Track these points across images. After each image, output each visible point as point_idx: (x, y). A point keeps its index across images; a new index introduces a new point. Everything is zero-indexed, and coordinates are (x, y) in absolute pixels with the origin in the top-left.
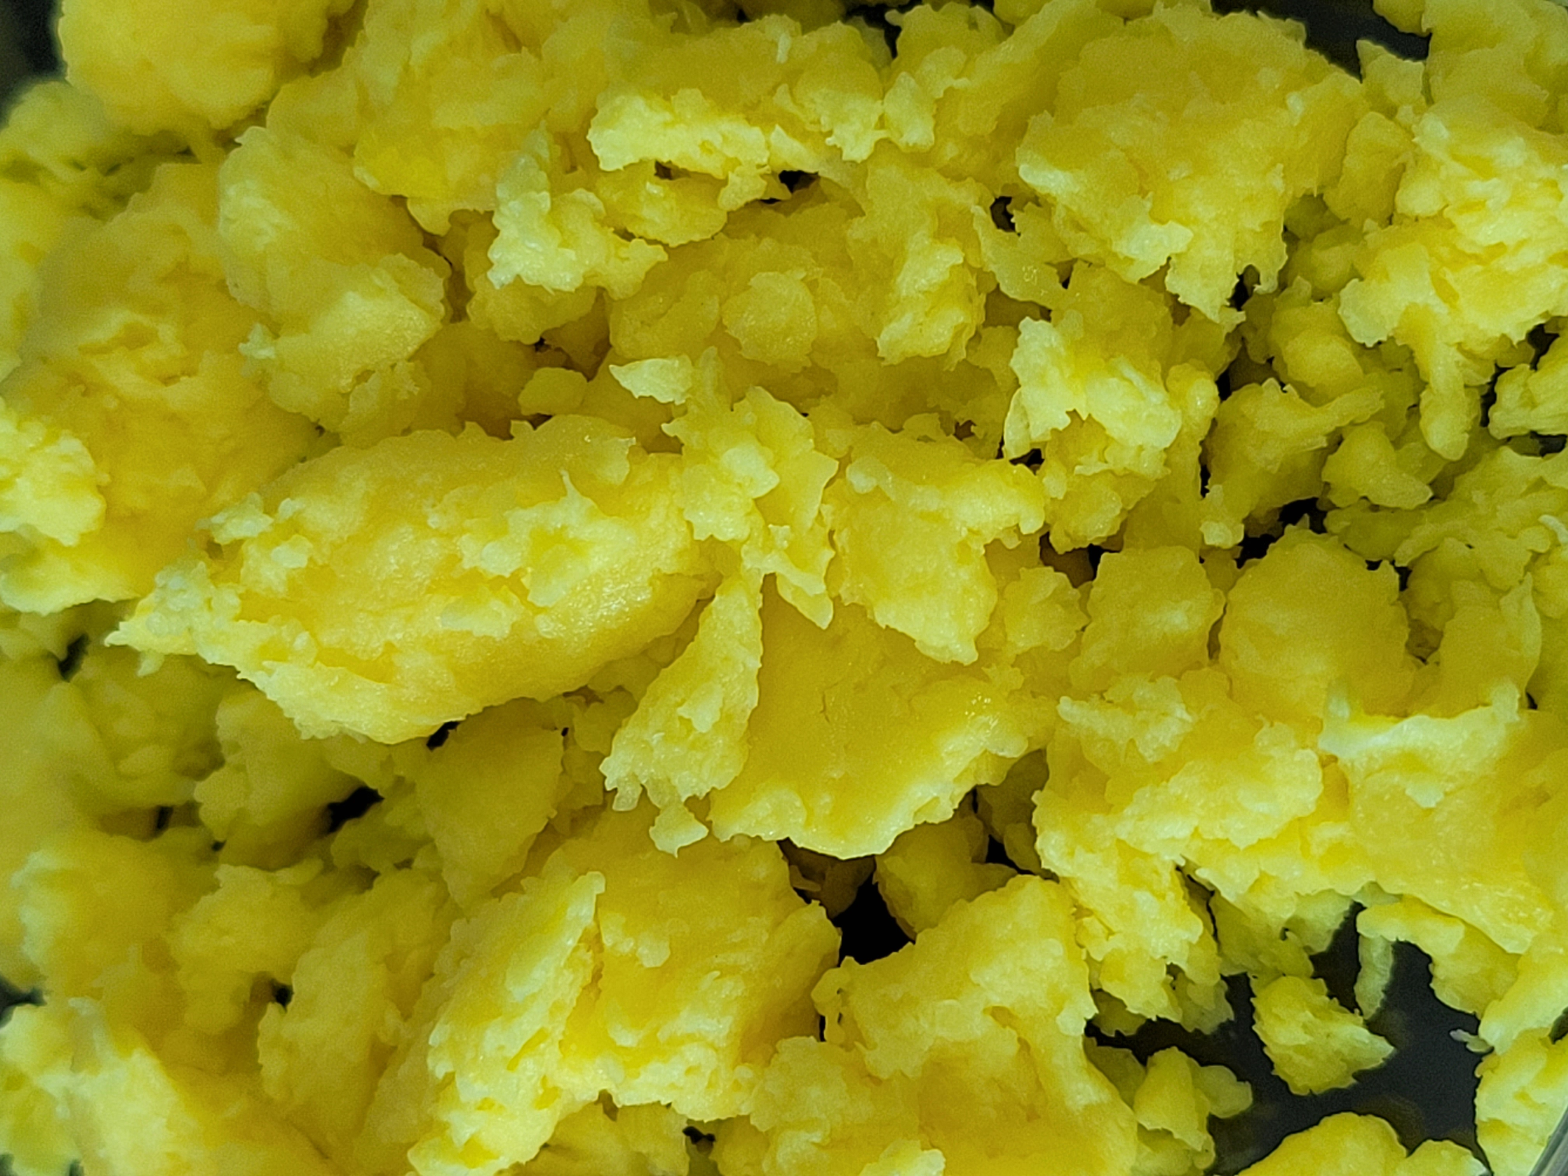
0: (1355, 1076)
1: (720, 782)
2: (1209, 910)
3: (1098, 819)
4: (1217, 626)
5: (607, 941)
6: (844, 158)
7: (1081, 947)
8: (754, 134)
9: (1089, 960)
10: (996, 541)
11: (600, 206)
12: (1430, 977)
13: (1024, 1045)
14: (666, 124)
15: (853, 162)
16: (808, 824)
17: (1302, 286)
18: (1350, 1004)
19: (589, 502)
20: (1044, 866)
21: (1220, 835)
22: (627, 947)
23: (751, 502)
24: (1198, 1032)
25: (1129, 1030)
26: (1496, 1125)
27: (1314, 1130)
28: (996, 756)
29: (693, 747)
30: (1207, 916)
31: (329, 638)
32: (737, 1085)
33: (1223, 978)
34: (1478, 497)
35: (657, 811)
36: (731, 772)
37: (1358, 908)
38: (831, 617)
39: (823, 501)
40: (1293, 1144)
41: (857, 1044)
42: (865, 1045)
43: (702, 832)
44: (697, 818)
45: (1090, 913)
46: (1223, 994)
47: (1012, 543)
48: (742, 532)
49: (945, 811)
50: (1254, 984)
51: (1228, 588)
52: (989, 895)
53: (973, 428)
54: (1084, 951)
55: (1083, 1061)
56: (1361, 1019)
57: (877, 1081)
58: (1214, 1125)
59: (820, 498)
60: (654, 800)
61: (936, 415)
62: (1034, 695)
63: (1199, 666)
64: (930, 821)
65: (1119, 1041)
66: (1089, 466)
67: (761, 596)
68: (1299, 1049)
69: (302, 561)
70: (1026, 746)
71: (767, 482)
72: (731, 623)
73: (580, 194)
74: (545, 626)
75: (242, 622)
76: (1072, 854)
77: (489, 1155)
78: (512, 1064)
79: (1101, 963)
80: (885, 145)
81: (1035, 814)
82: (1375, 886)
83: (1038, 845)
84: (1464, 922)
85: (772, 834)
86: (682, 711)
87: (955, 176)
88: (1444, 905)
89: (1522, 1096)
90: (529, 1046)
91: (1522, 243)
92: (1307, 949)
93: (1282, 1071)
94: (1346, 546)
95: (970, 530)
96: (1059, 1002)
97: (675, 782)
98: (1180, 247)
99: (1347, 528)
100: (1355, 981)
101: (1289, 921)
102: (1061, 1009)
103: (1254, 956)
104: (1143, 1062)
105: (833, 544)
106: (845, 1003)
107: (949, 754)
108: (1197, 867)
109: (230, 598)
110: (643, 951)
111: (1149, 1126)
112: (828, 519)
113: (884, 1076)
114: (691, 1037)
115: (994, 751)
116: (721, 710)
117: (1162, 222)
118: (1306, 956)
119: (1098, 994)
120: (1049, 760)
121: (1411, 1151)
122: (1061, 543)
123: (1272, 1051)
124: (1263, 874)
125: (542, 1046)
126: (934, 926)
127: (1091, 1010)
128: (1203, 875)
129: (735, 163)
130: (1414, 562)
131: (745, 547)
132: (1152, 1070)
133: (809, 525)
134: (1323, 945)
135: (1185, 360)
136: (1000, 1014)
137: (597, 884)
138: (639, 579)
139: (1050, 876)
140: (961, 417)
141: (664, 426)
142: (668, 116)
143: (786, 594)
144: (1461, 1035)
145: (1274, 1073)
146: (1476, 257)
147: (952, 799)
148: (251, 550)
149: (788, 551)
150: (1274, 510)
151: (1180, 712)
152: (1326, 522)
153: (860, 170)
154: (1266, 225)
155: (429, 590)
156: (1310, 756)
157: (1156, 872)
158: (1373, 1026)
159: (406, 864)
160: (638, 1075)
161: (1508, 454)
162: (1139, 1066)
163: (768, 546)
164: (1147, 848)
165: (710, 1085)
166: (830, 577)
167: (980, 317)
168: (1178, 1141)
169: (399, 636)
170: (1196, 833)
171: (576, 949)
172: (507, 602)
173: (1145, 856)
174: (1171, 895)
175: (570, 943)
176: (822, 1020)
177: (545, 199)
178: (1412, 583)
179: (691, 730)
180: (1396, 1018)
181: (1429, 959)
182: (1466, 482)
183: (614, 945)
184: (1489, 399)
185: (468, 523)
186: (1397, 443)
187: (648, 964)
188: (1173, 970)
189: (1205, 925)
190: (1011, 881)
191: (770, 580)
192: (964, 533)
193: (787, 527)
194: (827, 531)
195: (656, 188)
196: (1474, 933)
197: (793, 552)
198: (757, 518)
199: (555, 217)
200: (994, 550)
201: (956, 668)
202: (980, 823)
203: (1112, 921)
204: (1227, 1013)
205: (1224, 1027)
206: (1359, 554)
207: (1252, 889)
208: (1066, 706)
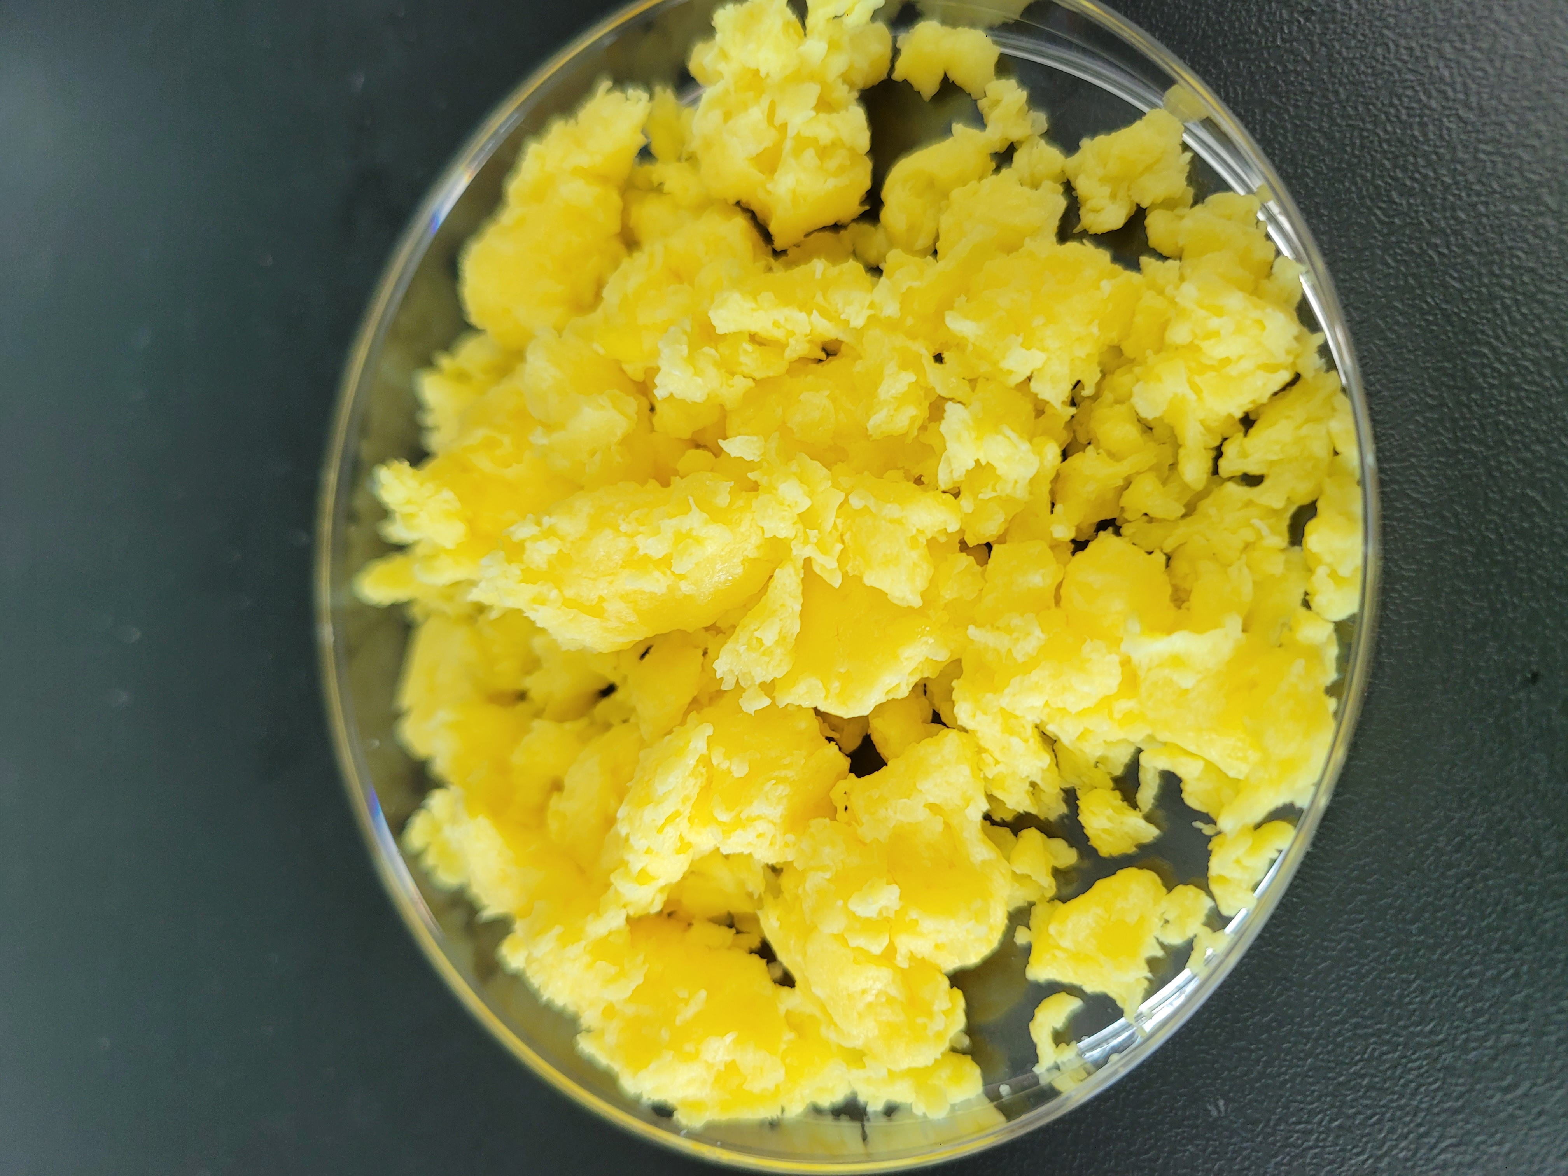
0: (1136, 846)
1: (778, 674)
2: (1054, 751)
3: (989, 696)
4: (1059, 586)
5: (715, 762)
6: (851, 326)
7: (981, 770)
8: (803, 316)
9: (986, 778)
10: (933, 538)
11: (718, 356)
12: (1181, 791)
13: (947, 825)
14: (753, 310)
15: (856, 329)
16: (826, 697)
17: (1108, 396)
18: (1134, 806)
19: (705, 515)
20: (959, 723)
21: (1061, 705)
22: (725, 765)
23: (796, 516)
24: (1047, 819)
25: (1009, 818)
26: (1222, 879)
27: (1113, 878)
28: (932, 660)
29: (764, 654)
30: (1052, 753)
31: (569, 593)
32: (787, 845)
33: (1062, 789)
34: (1212, 511)
35: (744, 690)
36: (785, 669)
37: (1140, 751)
38: (840, 581)
39: (837, 517)
40: (1101, 886)
41: (853, 823)
42: (858, 824)
43: (767, 702)
44: (766, 694)
45: (986, 751)
46: (1061, 798)
47: (943, 539)
48: (792, 535)
49: (904, 691)
50: (1079, 794)
51: (1065, 565)
52: (929, 739)
53: (922, 479)
54: (982, 773)
55: (981, 835)
56: (1140, 815)
57: (864, 844)
58: (1057, 873)
59: (835, 514)
60: (742, 683)
61: (902, 472)
62: (955, 627)
63: (1049, 608)
64: (896, 697)
65: (1003, 824)
66: (987, 494)
67: (803, 571)
68: (1105, 831)
69: (554, 550)
70: (949, 655)
71: (805, 504)
72: (785, 584)
73: (707, 350)
74: (685, 587)
75: (523, 584)
76: (974, 716)
77: (653, 878)
78: (660, 830)
79: (992, 779)
80: (872, 320)
81: (954, 693)
82: (1151, 738)
83: (956, 710)
84: (1204, 759)
85: (808, 704)
86: (757, 634)
87: (913, 336)
88: (1192, 748)
89: (1238, 861)
90: (670, 819)
91: (1241, 357)
92: (1110, 773)
93: (1095, 842)
94: (1134, 544)
95: (918, 530)
96: (968, 801)
97: (753, 674)
98: (1038, 364)
99: (1134, 533)
100: (1136, 792)
101: (1099, 757)
102: (968, 805)
103: (1079, 777)
104: (1016, 835)
105: (843, 542)
106: (849, 799)
107: (906, 659)
108: (1047, 724)
109: (515, 570)
110: (734, 768)
111: (1018, 872)
112: (840, 527)
113: (867, 841)
114: (759, 817)
115: (931, 657)
116: (779, 633)
117: (1028, 349)
118: (1109, 777)
119: (990, 798)
120: (963, 664)
121: (1170, 889)
122: (971, 542)
123: (1089, 831)
124: (1086, 730)
125: (678, 819)
126: (898, 757)
127: (985, 807)
128: (1052, 729)
129: (792, 333)
130: (1176, 550)
131: (793, 543)
132: (1021, 840)
133: (829, 530)
134: (1119, 771)
135: (1041, 435)
136: (934, 808)
137: (709, 730)
138: (735, 560)
139: (964, 730)
140: (916, 472)
141: (750, 475)
142: (754, 305)
143: (817, 569)
144: (1198, 824)
145: (1089, 843)
146: (1212, 368)
147: (908, 685)
148: (528, 545)
149: (816, 544)
150: (1091, 525)
151: (1038, 632)
152: (1122, 531)
153: (859, 333)
154: (1088, 355)
155: (622, 567)
156: (1115, 659)
157: (1023, 727)
158: (1148, 818)
159: (625, 721)
160: (730, 838)
161: (1231, 487)
162: (1012, 837)
163: (806, 542)
164: (1018, 713)
165: (771, 844)
166: (841, 559)
167: (926, 414)
168: (1034, 881)
169: (606, 591)
170: (1047, 704)
171: (696, 766)
172: (664, 573)
173: (1016, 717)
174: (1031, 741)
175: (691, 762)
176: (836, 809)
177: (685, 349)
178: (1173, 563)
179: (762, 645)
180: (1160, 813)
181: (1180, 780)
182: (1205, 506)
183: (719, 764)
184: (1219, 453)
185: (642, 529)
186: (1164, 482)
187: (736, 775)
188: (1033, 785)
189: (1051, 760)
190: (941, 732)
191: (808, 562)
192: (914, 531)
193: (816, 531)
194: (839, 533)
195: (749, 347)
196: (1210, 766)
197: (822, 546)
198: (800, 526)
199: (691, 359)
200: (932, 543)
201: (910, 610)
202: (927, 701)
203: (997, 755)
204: (1063, 809)
205: (1062, 818)
206: (1141, 547)
207: (1078, 738)
208: (972, 630)
